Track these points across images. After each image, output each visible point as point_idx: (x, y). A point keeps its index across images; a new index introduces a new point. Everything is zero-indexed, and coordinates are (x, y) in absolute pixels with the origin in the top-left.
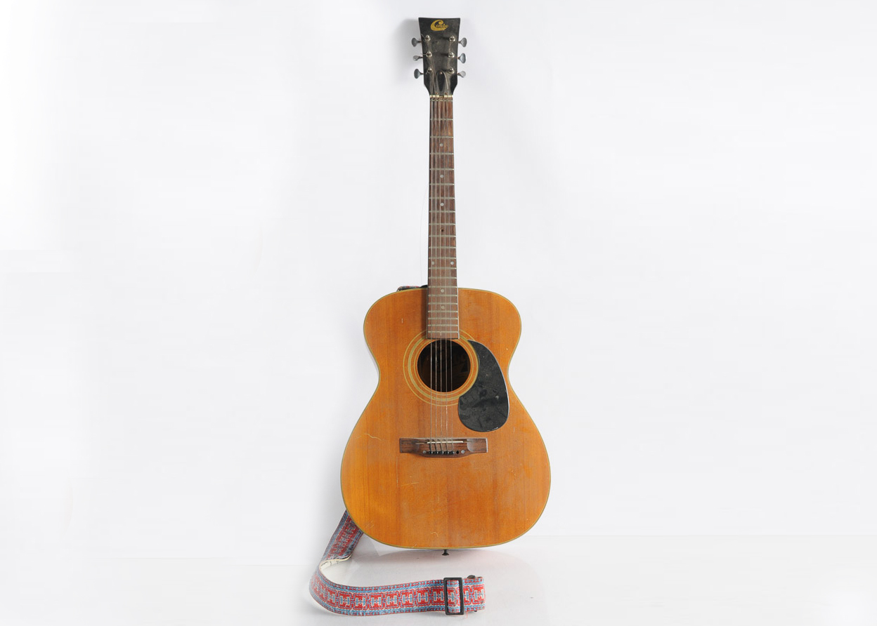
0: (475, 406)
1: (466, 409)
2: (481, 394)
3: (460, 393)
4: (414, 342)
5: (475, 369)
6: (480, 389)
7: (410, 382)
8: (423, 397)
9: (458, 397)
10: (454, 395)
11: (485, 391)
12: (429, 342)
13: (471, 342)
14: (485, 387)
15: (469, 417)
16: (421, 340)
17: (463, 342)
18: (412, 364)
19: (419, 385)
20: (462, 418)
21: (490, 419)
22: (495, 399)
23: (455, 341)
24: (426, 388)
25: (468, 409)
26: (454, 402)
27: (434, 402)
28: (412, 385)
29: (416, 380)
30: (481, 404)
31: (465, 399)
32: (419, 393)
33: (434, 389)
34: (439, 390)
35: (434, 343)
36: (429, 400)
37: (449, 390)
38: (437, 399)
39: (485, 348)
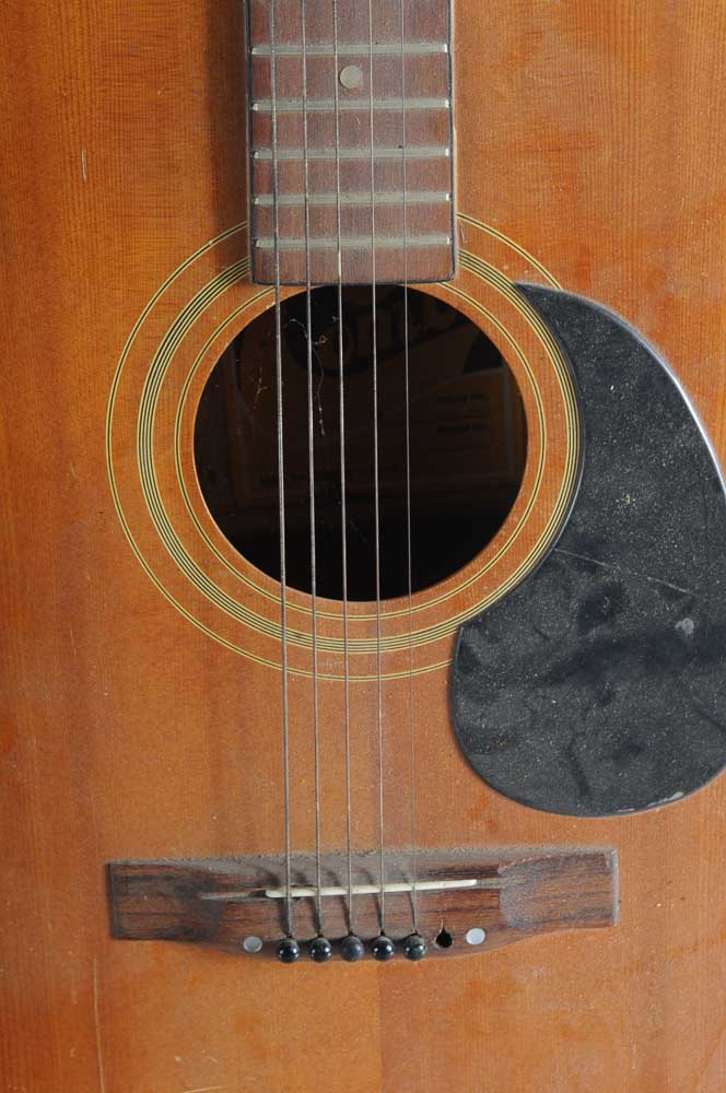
0: (555, 678)
1: (494, 698)
2: (591, 612)
3: (459, 603)
4: (171, 305)
5: (556, 462)
6: (583, 584)
7: (154, 550)
8: (238, 633)
9: (446, 629)
10: (427, 619)
11: (615, 592)
12: (265, 299)
13: (533, 296)
14: (614, 571)
15: (512, 739)
16: (213, 290)
17: (482, 292)
18: (164, 442)
19: (207, 564)
20: (469, 743)
21: (638, 750)
22: (673, 635)
23: (437, 290)
24: (252, 577)
25: (507, 695)
26: (424, 655)
27: (303, 658)
28: (165, 566)
29: (189, 535)
30: (585, 666)
31: (493, 639)
32: (206, 611)
33: (299, 581)
34: (329, 590)
35: (293, 306)
36: (275, 650)
37: (394, 590)
38: (326, 644)
39: (619, 333)
